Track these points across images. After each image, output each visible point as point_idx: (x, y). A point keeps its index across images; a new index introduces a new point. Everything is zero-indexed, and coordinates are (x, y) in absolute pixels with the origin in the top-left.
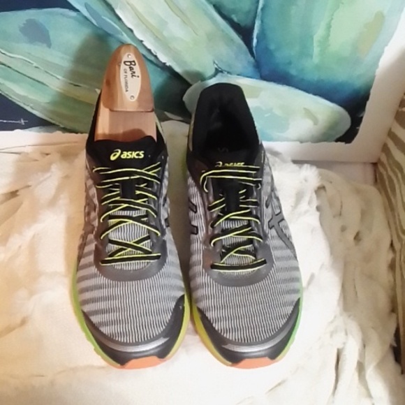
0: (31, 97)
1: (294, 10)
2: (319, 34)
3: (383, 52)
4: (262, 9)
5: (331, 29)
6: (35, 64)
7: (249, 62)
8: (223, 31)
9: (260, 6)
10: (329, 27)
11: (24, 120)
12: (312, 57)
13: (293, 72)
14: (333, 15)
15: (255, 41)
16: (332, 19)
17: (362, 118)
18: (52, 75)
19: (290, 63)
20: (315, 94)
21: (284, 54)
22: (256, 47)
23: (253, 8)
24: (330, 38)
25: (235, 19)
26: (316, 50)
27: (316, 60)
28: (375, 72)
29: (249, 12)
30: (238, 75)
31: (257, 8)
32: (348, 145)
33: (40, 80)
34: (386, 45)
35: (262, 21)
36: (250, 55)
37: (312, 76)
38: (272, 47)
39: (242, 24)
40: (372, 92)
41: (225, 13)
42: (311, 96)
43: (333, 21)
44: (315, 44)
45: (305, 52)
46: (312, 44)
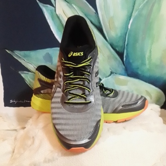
1: (137, 45)
2: (147, 55)
4: (127, 45)
5: (152, 52)
7: (123, 68)
8: (113, 55)
9: (126, 44)
10: (150, 52)
13: (140, 72)
14: (151, 47)
15: (125, 59)
16: (151, 48)
19: (138, 68)
20: (149, 83)
21: (136, 64)
22: (125, 61)
23: (123, 45)
24: (151, 56)
25: (117, 49)
26: (147, 62)
27: (148, 66)
29: (122, 47)
30: (119, 74)
31: (125, 45)
35: (127, 50)
36: (123, 65)
37: (147, 74)
38: (131, 61)
39: (120, 52)
41: (114, 47)
43: (152, 49)
44: (147, 59)
45: (143, 64)
46: (145, 59)
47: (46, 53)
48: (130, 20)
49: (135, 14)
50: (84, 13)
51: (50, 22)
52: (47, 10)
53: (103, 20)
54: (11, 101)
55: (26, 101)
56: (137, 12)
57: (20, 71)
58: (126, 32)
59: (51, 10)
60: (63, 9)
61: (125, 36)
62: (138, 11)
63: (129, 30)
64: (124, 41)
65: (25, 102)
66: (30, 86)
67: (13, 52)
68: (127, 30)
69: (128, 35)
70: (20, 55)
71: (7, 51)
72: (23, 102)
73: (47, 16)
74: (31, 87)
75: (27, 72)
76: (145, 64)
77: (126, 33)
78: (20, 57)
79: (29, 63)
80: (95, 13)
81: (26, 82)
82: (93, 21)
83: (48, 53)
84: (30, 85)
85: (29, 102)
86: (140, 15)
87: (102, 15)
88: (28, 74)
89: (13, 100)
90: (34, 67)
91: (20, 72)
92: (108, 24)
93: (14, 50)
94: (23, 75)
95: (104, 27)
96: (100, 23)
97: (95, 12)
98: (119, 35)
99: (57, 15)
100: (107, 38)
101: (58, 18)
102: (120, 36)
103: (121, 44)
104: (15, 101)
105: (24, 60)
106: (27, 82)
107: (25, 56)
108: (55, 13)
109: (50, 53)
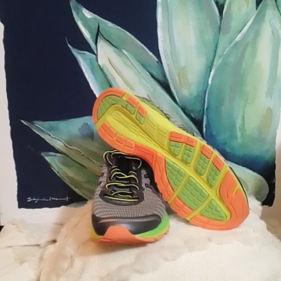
0: (76, 178)
1: (223, 109)
2: (239, 123)
3: (276, 133)
4: (207, 109)
5: (245, 120)
6: (83, 153)
9: (206, 108)
10: (243, 118)
11: (68, 197)
12: (237, 138)
13: (228, 150)
14: (244, 110)
15: (204, 129)
16: (244, 113)
17: (274, 183)
18: (91, 160)
19: (226, 144)
20: (243, 166)
21: (221, 137)
22: (206, 133)
23: (202, 109)
24: (245, 125)
25: (193, 116)
26: (239, 134)
27: (240, 140)
28: (275, 148)
29: (200, 111)
31: (204, 108)
32: (270, 207)
33: (84, 164)
34: (277, 128)
37: (240, 152)
38: (214, 133)
39: (197, 119)
40: (276, 162)
41: (188, 112)
42: (241, 167)
43: (245, 115)
44: (238, 130)
45: (233, 136)
46: (236, 130)
47: (83, 124)
48: (211, 71)
49: (217, 62)
50: (140, 63)
51: (89, 77)
52: (84, 59)
53: (169, 73)
54: (28, 199)
55: (53, 199)
56: (220, 61)
57: (43, 152)
58: (205, 89)
59: (90, 60)
60: (108, 56)
61: (204, 95)
62: (222, 58)
63: (209, 87)
64: (203, 103)
65: (51, 199)
66: (58, 175)
67: (33, 123)
68: (207, 87)
69: (208, 94)
70: (44, 128)
71: (23, 121)
72: (47, 200)
73: (84, 67)
74: (60, 176)
75: (53, 154)
76: (236, 138)
77: (206, 91)
78: (43, 130)
79: (56, 139)
80: (158, 62)
81: (53, 169)
82: (155, 73)
83: (87, 124)
84: (58, 173)
85: (57, 199)
86: (225, 64)
87: (168, 65)
88: (55, 156)
89: (32, 198)
90: (65, 145)
91: (43, 154)
92: (177, 79)
93: (34, 120)
94: (47, 158)
95: (172, 83)
96: (165, 76)
97: (157, 60)
98: (195, 93)
99: (100, 66)
100: (177, 99)
101: (102, 70)
102: (196, 96)
103: (198, 107)
104: (35, 199)
105: (50, 135)
106: (55, 169)
107: (51, 129)
108: (96, 62)
109: (89, 123)
